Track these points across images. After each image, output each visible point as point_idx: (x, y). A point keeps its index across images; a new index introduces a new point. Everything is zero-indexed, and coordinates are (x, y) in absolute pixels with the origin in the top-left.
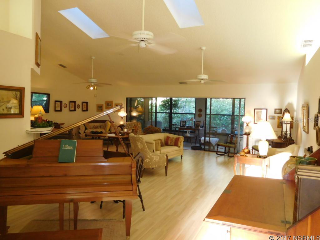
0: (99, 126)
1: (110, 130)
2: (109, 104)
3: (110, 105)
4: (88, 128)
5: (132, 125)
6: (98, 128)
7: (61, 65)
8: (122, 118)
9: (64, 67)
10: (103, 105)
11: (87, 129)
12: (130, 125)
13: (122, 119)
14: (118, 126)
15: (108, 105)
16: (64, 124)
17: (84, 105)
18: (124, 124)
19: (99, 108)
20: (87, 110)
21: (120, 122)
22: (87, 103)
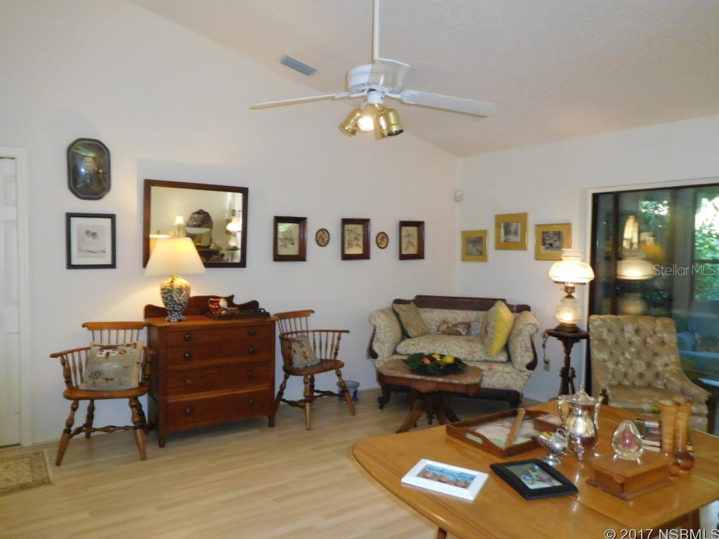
0: (460, 323)
1: (506, 348)
2: (513, 229)
3: (516, 233)
4: (411, 332)
5: (622, 330)
6: (458, 334)
7: (289, 62)
8: (569, 292)
9: (306, 70)
10: (485, 232)
11: (409, 337)
12: (610, 331)
13: (570, 296)
14: (550, 333)
15: (507, 232)
16: (313, 312)
17: (409, 235)
18: (578, 325)
19: (470, 246)
20: (419, 255)
21: (557, 311)
22: (419, 225)
